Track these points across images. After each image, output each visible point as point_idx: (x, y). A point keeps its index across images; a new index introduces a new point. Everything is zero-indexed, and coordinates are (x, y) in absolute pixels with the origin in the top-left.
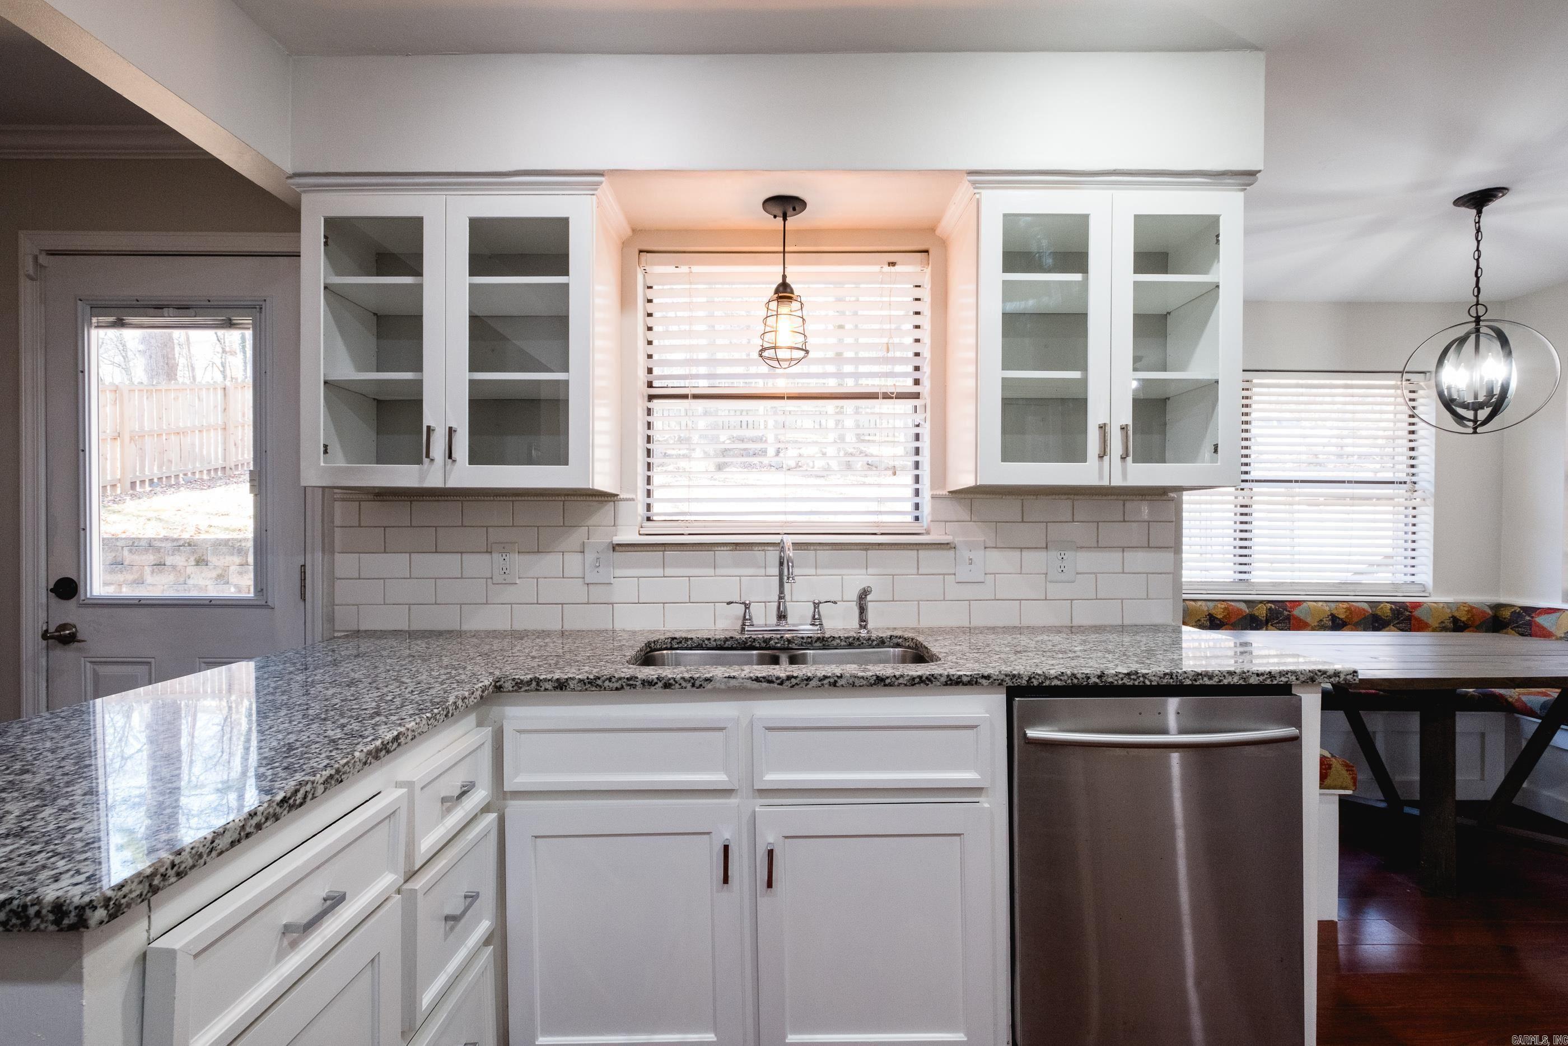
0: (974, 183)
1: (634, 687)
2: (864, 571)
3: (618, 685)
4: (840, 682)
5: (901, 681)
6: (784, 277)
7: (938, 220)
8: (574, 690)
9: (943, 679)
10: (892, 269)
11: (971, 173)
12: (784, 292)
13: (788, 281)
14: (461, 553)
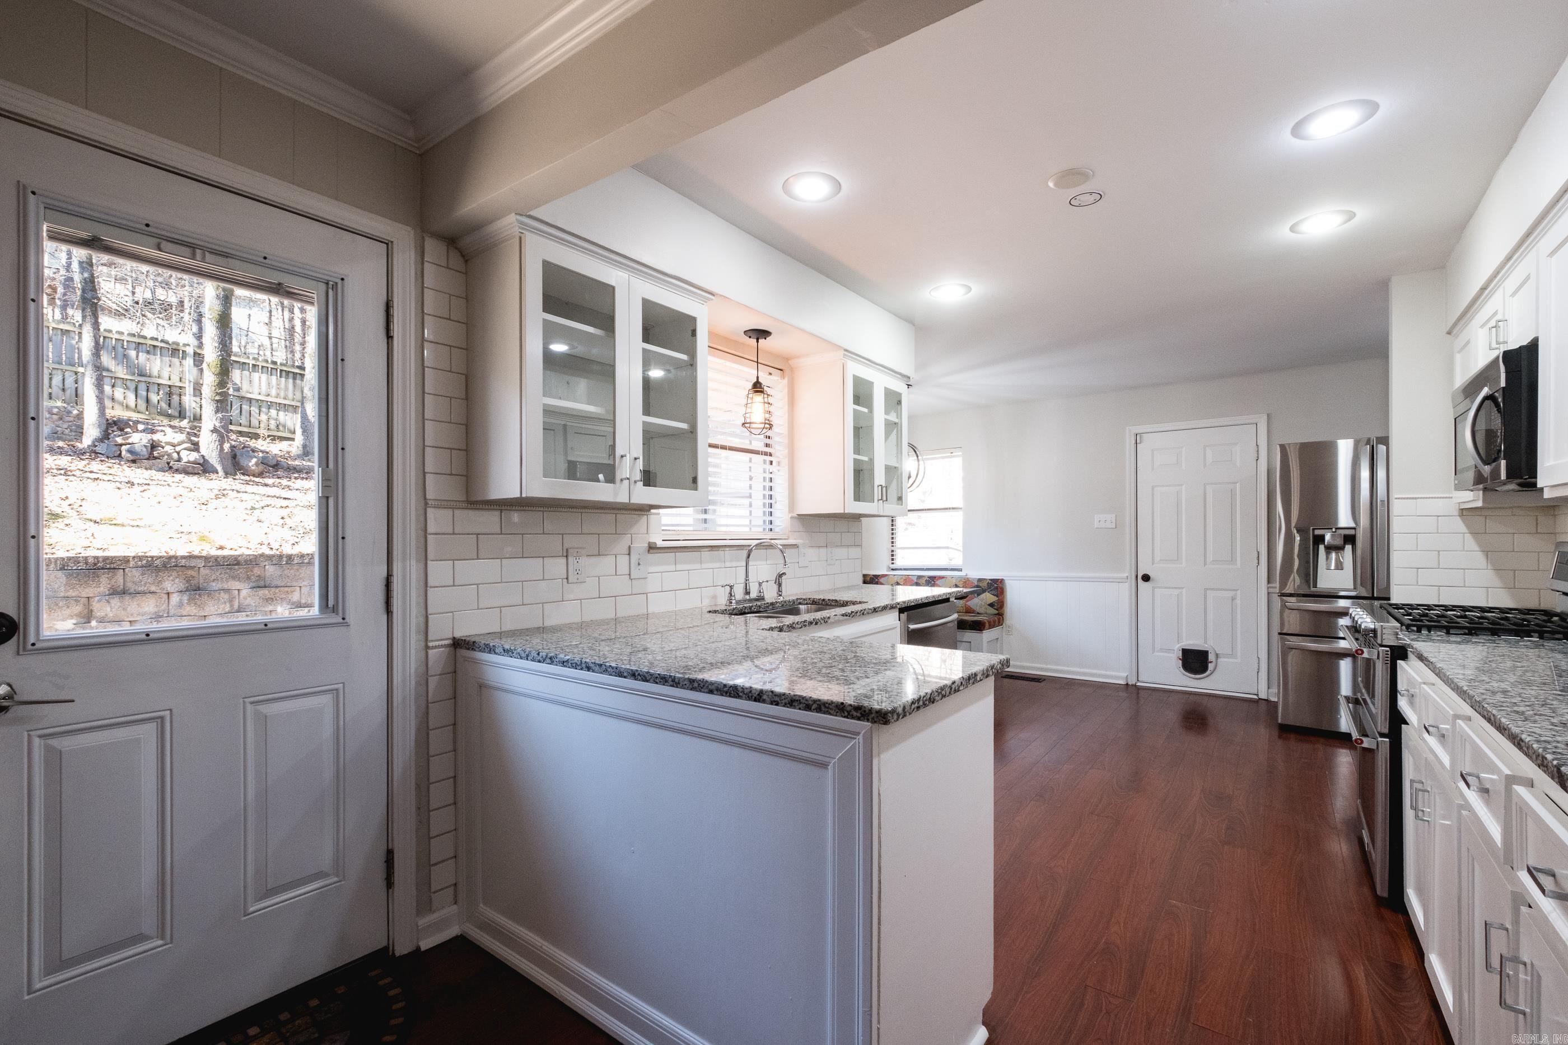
0: (844, 355)
2: (765, 563)
3: (800, 626)
6: (758, 377)
7: (798, 357)
10: (770, 377)
11: (846, 350)
12: (757, 387)
13: (759, 380)
14: (543, 557)
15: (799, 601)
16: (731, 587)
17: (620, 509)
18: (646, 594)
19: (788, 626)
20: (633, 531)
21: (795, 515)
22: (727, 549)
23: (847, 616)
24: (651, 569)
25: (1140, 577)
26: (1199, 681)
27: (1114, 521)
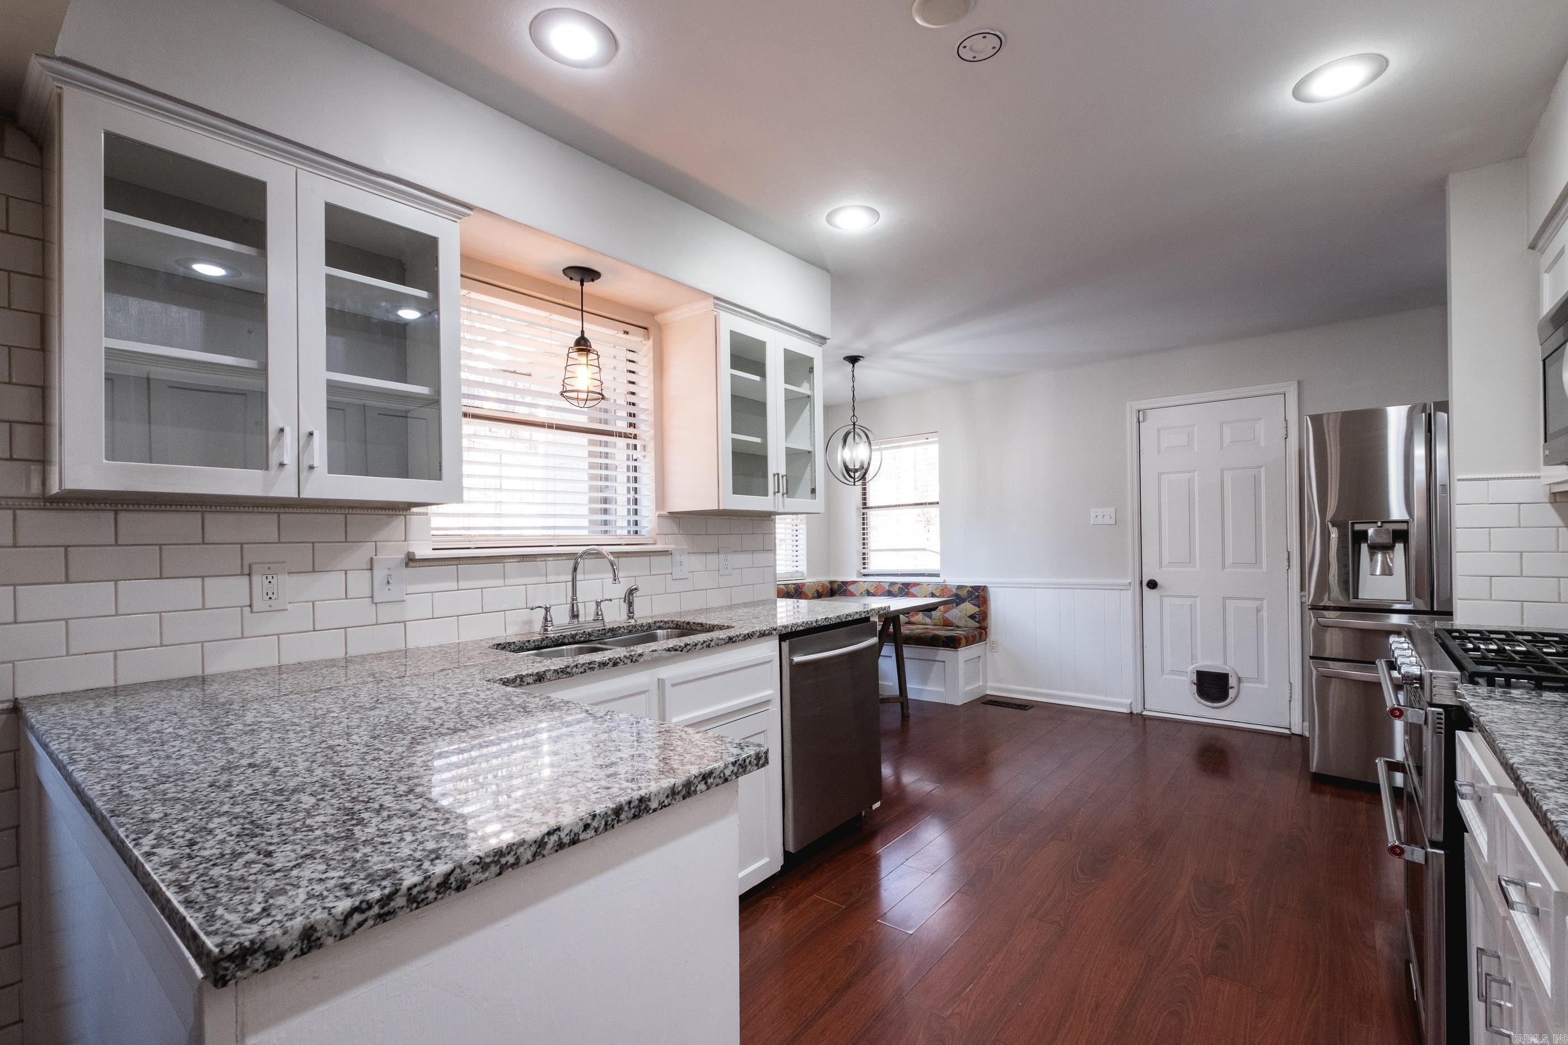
0: (715, 304)
1: (592, 669)
3: (582, 670)
4: (712, 644)
5: (740, 638)
6: (583, 332)
7: (663, 311)
8: (550, 680)
9: (758, 634)
10: (625, 336)
11: (716, 298)
12: (582, 345)
13: (586, 335)
14: (203, 577)
15: (658, 625)
16: (547, 610)
17: (353, 508)
18: (404, 622)
19: (555, 671)
20: (379, 537)
21: (665, 513)
22: (551, 559)
23: (676, 650)
24: (411, 589)
25: (1145, 583)
26: (1217, 710)
27: (1113, 516)
